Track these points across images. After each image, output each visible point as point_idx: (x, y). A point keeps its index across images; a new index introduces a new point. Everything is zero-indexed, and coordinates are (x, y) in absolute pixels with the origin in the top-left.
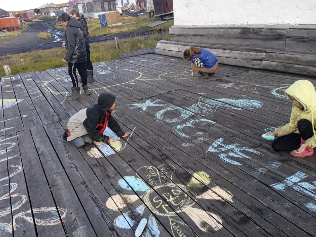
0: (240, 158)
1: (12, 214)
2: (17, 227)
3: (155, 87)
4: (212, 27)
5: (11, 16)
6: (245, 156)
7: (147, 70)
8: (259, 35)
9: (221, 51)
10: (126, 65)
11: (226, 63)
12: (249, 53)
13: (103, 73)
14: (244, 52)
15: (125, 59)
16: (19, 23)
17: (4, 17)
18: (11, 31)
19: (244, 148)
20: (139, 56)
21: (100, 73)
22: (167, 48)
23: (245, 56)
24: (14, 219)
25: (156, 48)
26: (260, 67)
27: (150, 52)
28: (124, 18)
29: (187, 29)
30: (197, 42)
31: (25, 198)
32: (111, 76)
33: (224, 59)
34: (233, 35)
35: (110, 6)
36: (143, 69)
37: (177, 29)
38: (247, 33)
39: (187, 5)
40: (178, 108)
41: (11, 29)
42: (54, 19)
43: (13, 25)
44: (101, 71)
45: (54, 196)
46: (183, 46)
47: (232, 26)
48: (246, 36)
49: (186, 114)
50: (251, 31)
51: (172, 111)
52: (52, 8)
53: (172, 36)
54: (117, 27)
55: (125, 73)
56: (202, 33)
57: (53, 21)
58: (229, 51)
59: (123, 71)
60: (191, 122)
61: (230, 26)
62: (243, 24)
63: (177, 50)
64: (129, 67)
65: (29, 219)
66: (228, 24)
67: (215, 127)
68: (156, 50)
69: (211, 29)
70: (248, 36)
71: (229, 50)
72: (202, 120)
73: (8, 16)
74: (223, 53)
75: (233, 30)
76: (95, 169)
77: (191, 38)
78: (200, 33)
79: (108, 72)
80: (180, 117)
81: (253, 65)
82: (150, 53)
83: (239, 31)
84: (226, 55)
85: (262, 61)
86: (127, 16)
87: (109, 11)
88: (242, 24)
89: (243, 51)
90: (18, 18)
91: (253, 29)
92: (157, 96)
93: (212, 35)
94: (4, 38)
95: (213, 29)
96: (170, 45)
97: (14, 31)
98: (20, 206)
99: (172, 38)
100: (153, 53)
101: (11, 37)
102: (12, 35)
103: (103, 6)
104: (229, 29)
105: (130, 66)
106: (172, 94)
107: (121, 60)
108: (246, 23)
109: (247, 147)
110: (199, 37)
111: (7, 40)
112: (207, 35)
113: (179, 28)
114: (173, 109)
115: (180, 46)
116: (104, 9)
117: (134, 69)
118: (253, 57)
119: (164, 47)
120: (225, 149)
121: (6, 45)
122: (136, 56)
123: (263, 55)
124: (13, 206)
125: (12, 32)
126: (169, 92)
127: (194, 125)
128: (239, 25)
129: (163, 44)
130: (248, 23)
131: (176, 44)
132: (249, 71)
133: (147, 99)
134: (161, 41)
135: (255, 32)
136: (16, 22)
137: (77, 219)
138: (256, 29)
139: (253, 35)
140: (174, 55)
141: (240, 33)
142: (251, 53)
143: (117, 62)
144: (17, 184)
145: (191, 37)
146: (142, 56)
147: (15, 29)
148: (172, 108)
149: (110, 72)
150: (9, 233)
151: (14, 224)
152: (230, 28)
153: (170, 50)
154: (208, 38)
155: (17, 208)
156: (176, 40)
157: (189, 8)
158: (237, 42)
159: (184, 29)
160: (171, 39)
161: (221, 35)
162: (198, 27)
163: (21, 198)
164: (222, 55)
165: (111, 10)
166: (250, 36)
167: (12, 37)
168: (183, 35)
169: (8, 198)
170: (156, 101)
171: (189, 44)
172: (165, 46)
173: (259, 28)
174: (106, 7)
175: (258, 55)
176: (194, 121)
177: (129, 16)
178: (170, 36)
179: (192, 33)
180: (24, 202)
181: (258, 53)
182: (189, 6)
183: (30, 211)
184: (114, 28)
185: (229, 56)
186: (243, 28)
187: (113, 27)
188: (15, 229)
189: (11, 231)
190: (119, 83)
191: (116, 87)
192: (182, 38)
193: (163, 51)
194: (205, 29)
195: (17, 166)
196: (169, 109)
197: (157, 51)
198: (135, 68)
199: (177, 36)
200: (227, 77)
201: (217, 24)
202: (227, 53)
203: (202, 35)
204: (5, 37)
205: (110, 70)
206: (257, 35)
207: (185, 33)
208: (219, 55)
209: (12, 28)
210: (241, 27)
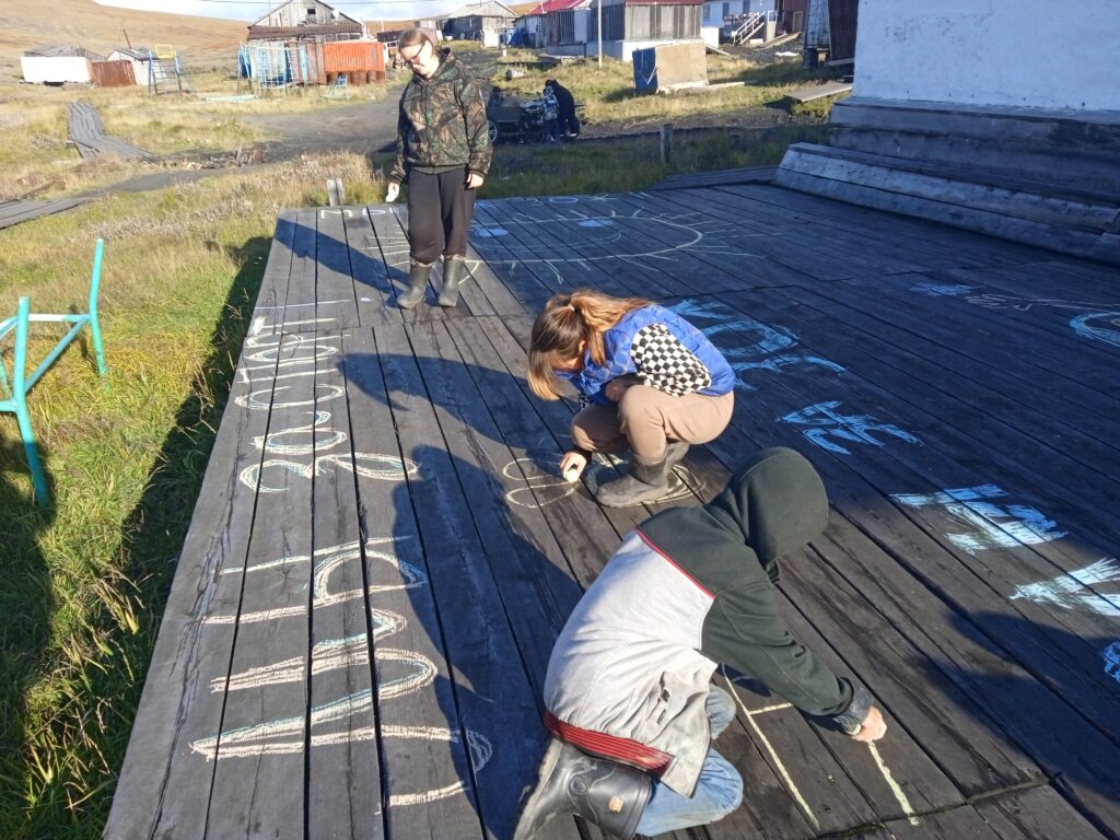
0: (856, 442)
1: (315, 455)
2: (320, 472)
3: (722, 273)
4: (968, 110)
5: (365, 35)
6: (872, 440)
7: (722, 228)
8: (1110, 149)
9: (980, 189)
10: (667, 210)
11: (988, 229)
12: (1066, 205)
13: (592, 223)
14: (1053, 201)
15: (671, 193)
16: (386, 59)
17: (346, 38)
18: (358, 85)
19: (882, 426)
20: (721, 188)
21: (582, 224)
22: (815, 168)
23: (1051, 212)
24: (317, 461)
25: (781, 166)
26: (1090, 253)
27: (759, 178)
28: (721, 65)
29: (886, 112)
30: (913, 155)
31: (342, 436)
32: (612, 233)
33: (986, 217)
34: (1028, 140)
35: (682, 21)
36: (715, 223)
37: (857, 109)
38: (1074, 140)
39: (900, 32)
40: (760, 326)
41: (359, 78)
42: (492, 56)
43: (369, 66)
44: (586, 218)
45: (401, 441)
46: (864, 167)
47: (1031, 111)
48: (1066, 148)
49: (775, 342)
50: (1087, 132)
51: (738, 332)
52: (493, 17)
53: (838, 132)
54: (688, 95)
55: (653, 230)
56: (933, 128)
57: (488, 61)
58: (1005, 193)
59: (651, 225)
60: (778, 361)
61: (1025, 111)
62: (1067, 107)
63: (844, 178)
64: (673, 215)
65: (348, 466)
66: (1021, 103)
67: (838, 378)
68: (780, 172)
69: (961, 118)
70: (1075, 150)
71: (1006, 189)
72: (812, 359)
73: (357, 37)
74: (985, 198)
75: (1029, 124)
76: (499, 416)
77: (896, 142)
78: (928, 128)
79: (606, 223)
80: (754, 348)
81: (1071, 244)
82: (755, 183)
83: (1047, 128)
84: (994, 206)
85: (1100, 234)
86: (735, 60)
87: (675, 37)
88: (1064, 106)
89: (1049, 197)
90: (386, 44)
91: (1094, 127)
92: (717, 295)
93: (964, 136)
94: (337, 103)
95: (968, 119)
96: (825, 160)
97: (368, 86)
98: (332, 445)
99: (836, 136)
100: (768, 183)
101: (357, 102)
102: (359, 95)
103: (655, 19)
104: (1019, 122)
105: (675, 213)
106: (763, 293)
107: (657, 194)
108: (1078, 106)
109: (892, 426)
110: (921, 141)
111: (342, 111)
112: (946, 136)
113: (862, 106)
114: (744, 329)
115: (854, 166)
116: (659, 31)
117: (686, 222)
118: (1074, 219)
119: (806, 164)
120: (830, 422)
121: (340, 124)
122: (708, 187)
123: (1107, 214)
124: (317, 444)
125: (361, 88)
126: (757, 288)
127: (782, 368)
128: (1055, 109)
129: (804, 156)
130: (1084, 104)
131: (844, 158)
132: (1047, 260)
133: (687, 298)
134: (802, 145)
135: (1097, 136)
136: (379, 57)
137: (438, 479)
138: (1101, 127)
139: (1090, 145)
140: (830, 194)
141: (1050, 137)
142: (1072, 205)
143: (645, 200)
144: (329, 415)
145: (897, 136)
146: (727, 189)
147: (373, 77)
148: (744, 325)
149: (611, 223)
150: (306, 478)
151: (317, 467)
152: (1022, 118)
153: (824, 175)
154: (951, 145)
155: (326, 447)
156: (848, 144)
157: (906, 43)
158: (1036, 166)
159: (879, 111)
160: (832, 139)
161: (991, 139)
162: (922, 107)
163: (335, 435)
164: (981, 204)
165: (682, 37)
166: (1082, 150)
167: (360, 101)
168: (873, 130)
169: (311, 431)
170: (705, 306)
171: (888, 160)
172: (808, 162)
173: (1111, 126)
174: (667, 24)
175: (1093, 213)
176: (786, 359)
177: (743, 58)
178: (832, 133)
179: (900, 126)
180: (339, 441)
181: (1094, 208)
182: (905, 39)
183: (350, 455)
184: (676, 97)
185: (1002, 208)
186: (1061, 122)
187: (673, 95)
188: (317, 474)
189: (310, 476)
190: (626, 252)
191: (612, 262)
192: (867, 142)
193: (799, 179)
194: (945, 116)
195: (334, 387)
196: (734, 326)
197: (780, 175)
198: (691, 220)
199: (852, 132)
200: (963, 268)
201: (985, 102)
202: (999, 197)
203: (931, 136)
204: (340, 100)
205: (613, 219)
206: (1103, 149)
207: (878, 124)
208: (971, 204)
209: (364, 76)
210: (1059, 117)
